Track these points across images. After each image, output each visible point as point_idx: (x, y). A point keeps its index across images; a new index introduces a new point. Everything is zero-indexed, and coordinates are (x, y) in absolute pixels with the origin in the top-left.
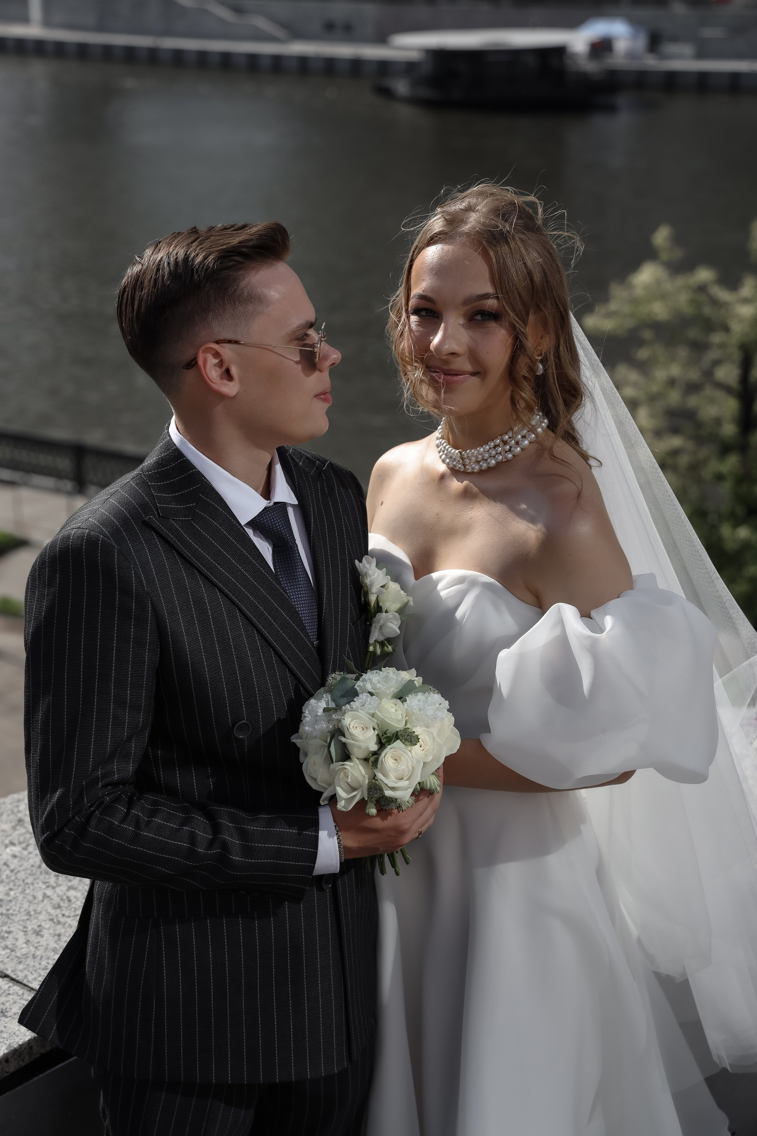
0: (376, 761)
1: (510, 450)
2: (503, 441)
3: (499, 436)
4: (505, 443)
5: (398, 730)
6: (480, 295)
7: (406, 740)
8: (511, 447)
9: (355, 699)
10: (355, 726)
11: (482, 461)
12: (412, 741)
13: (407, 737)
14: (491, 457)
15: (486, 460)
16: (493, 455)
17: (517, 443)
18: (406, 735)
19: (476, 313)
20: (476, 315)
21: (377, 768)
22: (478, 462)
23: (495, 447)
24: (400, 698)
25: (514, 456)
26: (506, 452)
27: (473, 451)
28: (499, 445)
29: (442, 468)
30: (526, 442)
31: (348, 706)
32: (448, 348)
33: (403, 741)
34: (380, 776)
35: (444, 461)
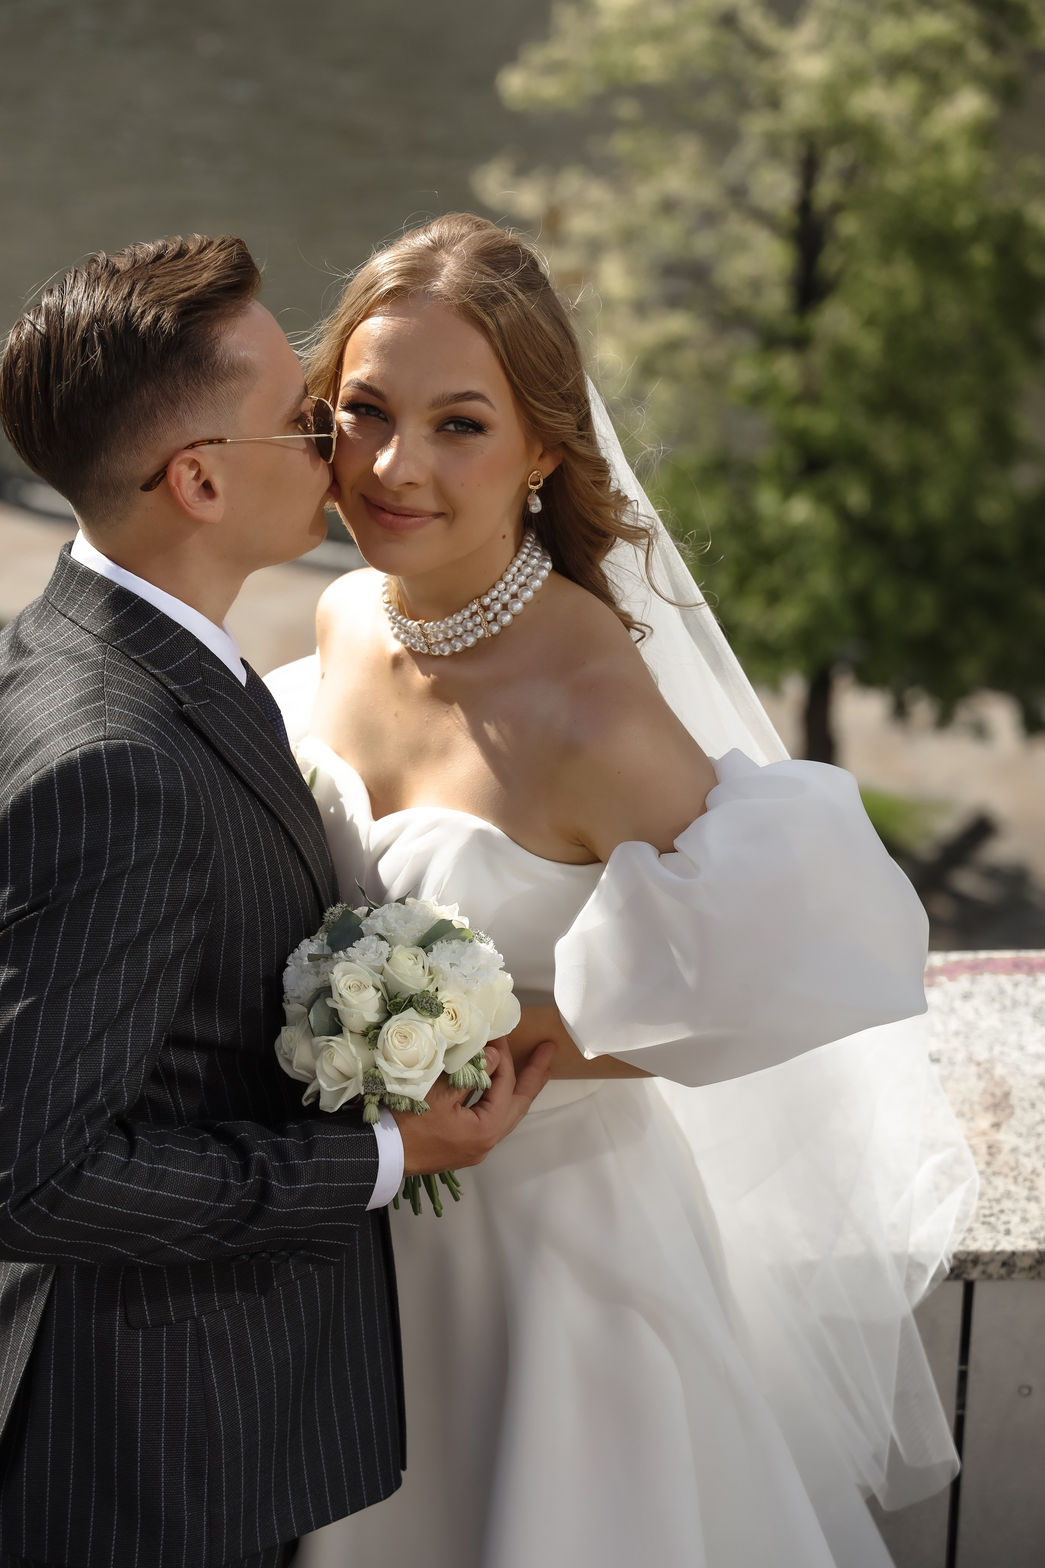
0: (376, 1037)
1: (495, 619)
2: (482, 606)
3: (476, 599)
4: (486, 609)
5: (413, 993)
6: (458, 394)
7: (422, 1008)
8: (496, 615)
9: (354, 944)
10: (348, 984)
11: (455, 638)
12: (432, 1011)
13: (425, 1005)
14: (466, 631)
15: (461, 636)
16: (469, 628)
17: (505, 607)
18: (424, 1001)
19: (448, 420)
20: (448, 423)
21: (377, 1048)
22: (448, 640)
23: (473, 615)
24: (423, 947)
25: (502, 627)
26: (489, 622)
27: (438, 623)
28: (476, 613)
29: (396, 647)
30: (520, 604)
31: (341, 952)
32: (403, 474)
33: (419, 1009)
34: (381, 1062)
35: (397, 636)
